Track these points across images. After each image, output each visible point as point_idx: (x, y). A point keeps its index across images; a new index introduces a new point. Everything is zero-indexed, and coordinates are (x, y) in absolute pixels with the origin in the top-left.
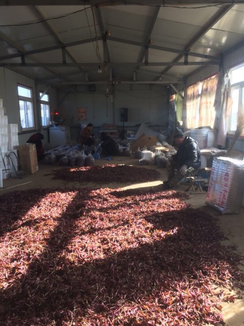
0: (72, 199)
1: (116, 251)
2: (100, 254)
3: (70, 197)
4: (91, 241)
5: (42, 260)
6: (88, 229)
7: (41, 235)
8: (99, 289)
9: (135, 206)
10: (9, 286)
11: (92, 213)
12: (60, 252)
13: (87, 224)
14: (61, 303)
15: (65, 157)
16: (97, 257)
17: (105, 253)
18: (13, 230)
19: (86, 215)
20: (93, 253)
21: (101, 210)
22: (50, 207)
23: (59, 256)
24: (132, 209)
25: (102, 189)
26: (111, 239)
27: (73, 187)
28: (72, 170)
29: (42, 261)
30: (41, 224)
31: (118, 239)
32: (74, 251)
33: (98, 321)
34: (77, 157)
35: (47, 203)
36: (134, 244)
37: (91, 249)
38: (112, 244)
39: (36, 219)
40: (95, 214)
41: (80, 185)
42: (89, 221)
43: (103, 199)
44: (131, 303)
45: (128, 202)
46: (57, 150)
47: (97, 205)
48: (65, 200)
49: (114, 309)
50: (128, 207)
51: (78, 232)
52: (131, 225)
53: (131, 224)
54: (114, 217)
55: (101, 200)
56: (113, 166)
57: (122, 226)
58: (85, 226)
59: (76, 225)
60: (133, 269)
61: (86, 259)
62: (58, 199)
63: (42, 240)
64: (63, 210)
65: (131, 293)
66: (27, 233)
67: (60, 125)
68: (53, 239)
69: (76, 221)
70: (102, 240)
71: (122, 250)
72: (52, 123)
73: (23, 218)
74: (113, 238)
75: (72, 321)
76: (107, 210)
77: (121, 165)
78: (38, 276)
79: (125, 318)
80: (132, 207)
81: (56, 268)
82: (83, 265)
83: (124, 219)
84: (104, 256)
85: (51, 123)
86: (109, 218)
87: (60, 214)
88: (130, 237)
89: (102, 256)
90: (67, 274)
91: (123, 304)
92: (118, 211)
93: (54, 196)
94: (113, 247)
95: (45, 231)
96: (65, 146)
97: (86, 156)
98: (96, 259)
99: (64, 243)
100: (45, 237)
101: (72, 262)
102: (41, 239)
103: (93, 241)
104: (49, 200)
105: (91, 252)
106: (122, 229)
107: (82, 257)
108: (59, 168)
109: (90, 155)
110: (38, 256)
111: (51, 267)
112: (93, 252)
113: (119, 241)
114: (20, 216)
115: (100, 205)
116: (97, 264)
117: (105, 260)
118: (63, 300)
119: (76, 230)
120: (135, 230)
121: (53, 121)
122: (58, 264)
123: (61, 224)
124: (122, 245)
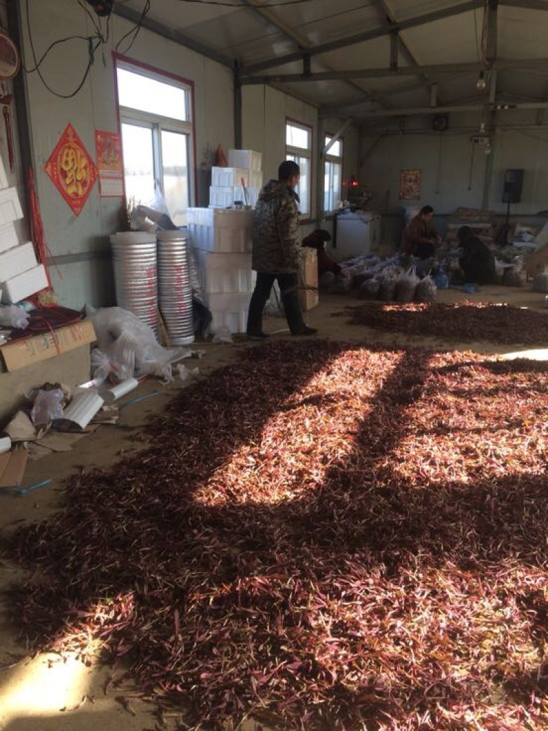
0: (394, 367)
1: (494, 475)
2: (461, 474)
3: (389, 361)
4: (441, 449)
5: (349, 466)
6: (432, 427)
7: (340, 423)
8: (463, 532)
9: (536, 394)
10: (295, 498)
11: (439, 397)
12: (379, 458)
13: (429, 415)
14: (392, 540)
15: (373, 280)
16: (453, 478)
17: (470, 474)
18: (289, 410)
19: (426, 400)
20: (446, 471)
21: (458, 393)
22: (351, 378)
23: (378, 466)
24: (530, 400)
25: (456, 352)
26: (485, 452)
27: (394, 342)
28: (389, 308)
29: (348, 468)
30: (339, 404)
31: (498, 452)
32: (407, 461)
33: (464, 582)
34: (398, 281)
35: (344, 368)
36: (534, 467)
37: (443, 461)
38: (487, 459)
39: (329, 395)
40: (446, 400)
41: (408, 341)
42: (433, 411)
43: (460, 373)
44: (530, 568)
45: (518, 385)
46: (352, 264)
47: (448, 383)
48: (379, 366)
49: (495, 571)
50: (518, 395)
51: (412, 429)
52: (528, 431)
53: (529, 427)
54: (486, 410)
55: (457, 373)
56: (480, 306)
57: (507, 429)
58: (427, 420)
59: (407, 415)
60: (533, 511)
61: (431, 479)
62: (366, 363)
63: (344, 432)
64: (378, 386)
65: (530, 551)
66: (315, 418)
67: (360, 209)
68: (365, 433)
69: (407, 408)
70: (464, 449)
71: (507, 474)
72: (343, 205)
73: (304, 391)
74: (487, 449)
75: (416, 571)
76: (471, 395)
77: (501, 305)
78: (345, 490)
79: (519, 588)
80: (529, 396)
81: (376, 483)
82: (428, 488)
83: (512, 418)
84: (469, 479)
85: (341, 206)
86: (474, 410)
87: (372, 392)
88: (526, 453)
89: (465, 478)
90: (397, 497)
91: (513, 565)
92: (497, 400)
93: (357, 356)
94: (488, 466)
95: (347, 419)
96: (370, 257)
97: (418, 281)
98: (453, 483)
99: (387, 443)
100: (350, 428)
101: (406, 479)
102: (342, 431)
103: (443, 449)
104: (349, 363)
105: (443, 467)
106: (507, 435)
107: (424, 473)
108: (360, 303)
109: (428, 278)
110: (341, 458)
111: (368, 480)
112: (446, 467)
113: (500, 457)
114: (298, 386)
115: (455, 384)
116: (454, 492)
117: (471, 487)
118: (395, 536)
119: (408, 425)
120: (537, 440)
121: (346, 201)
122: (379, 477)
123: (378, 410)
124: (508, 465)
